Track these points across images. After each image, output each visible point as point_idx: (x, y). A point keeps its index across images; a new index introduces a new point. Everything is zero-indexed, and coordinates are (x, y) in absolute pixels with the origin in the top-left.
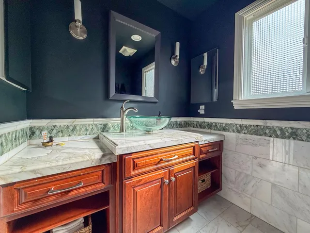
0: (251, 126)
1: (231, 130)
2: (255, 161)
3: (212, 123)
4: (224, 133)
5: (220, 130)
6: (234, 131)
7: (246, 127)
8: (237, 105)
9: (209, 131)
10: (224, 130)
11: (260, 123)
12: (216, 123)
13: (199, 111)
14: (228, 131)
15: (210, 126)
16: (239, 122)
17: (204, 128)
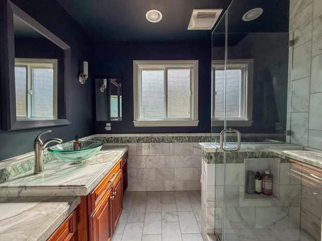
0: (144, 137)
1: (133, 141)
2: (148, 159)
3: (118, 138)
4: (128, 144)
5: (124, 142)
6: (135, 142)
7: (142, 138)
8: (136, 124)
9: (116, 144)
10: (128, 142)
11: (149, 135)
12: (122, 137)
13: (106, 128)
14: (131, 142)
15: (117, 140)
16: (138, 135)
17: (112, 142)
